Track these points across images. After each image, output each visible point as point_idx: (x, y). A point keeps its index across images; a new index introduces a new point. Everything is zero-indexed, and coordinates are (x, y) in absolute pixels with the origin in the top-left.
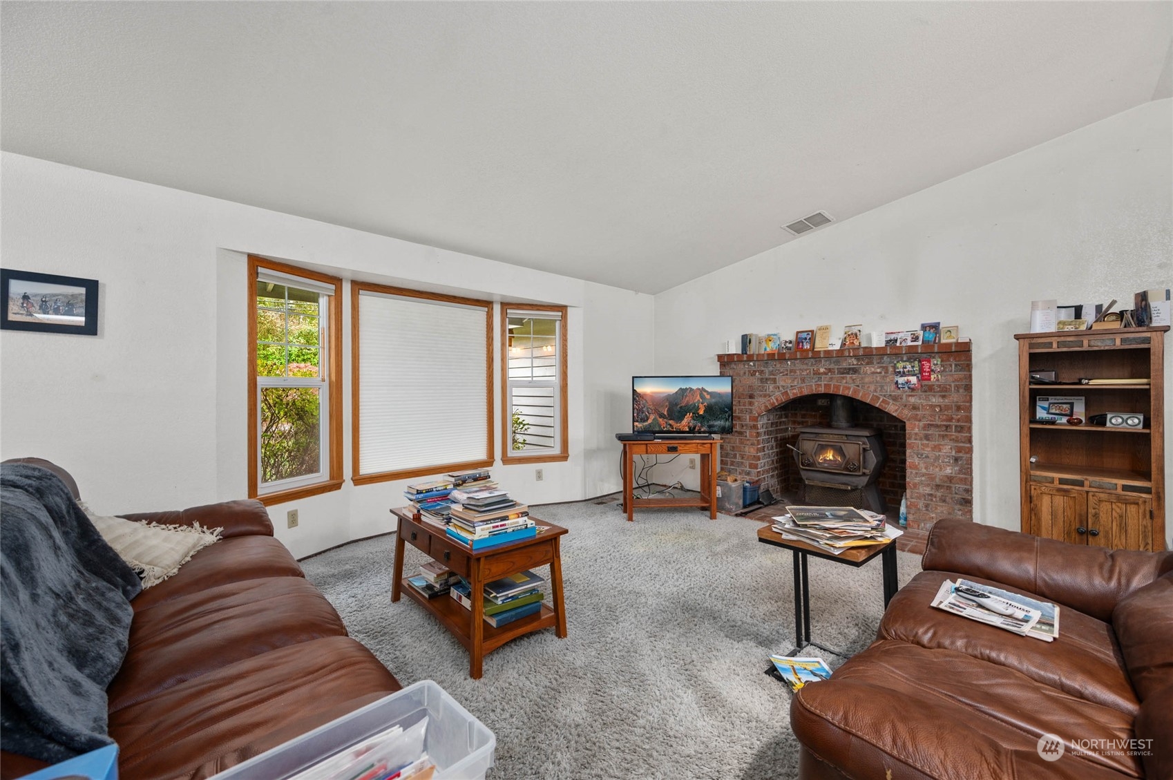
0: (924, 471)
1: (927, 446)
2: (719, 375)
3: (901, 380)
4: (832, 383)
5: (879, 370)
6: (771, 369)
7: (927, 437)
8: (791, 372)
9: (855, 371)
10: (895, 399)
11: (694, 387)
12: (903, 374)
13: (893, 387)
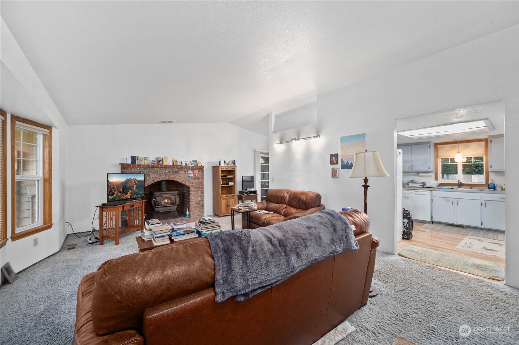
0: (194, 200)
1: (195, 193)
2: (120, 173)
3: (189, 175)
4: (170, 176)
5: (184, 173)
6: (147, 171)
7: (195, 191)
8: (156, 172)
9: (177, 172)
10: (188, 181)
11: (132, 178)
12: (190, 174)
13: (187, 177)
